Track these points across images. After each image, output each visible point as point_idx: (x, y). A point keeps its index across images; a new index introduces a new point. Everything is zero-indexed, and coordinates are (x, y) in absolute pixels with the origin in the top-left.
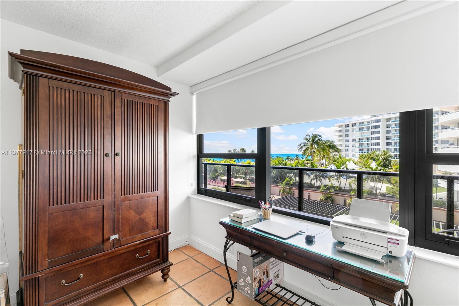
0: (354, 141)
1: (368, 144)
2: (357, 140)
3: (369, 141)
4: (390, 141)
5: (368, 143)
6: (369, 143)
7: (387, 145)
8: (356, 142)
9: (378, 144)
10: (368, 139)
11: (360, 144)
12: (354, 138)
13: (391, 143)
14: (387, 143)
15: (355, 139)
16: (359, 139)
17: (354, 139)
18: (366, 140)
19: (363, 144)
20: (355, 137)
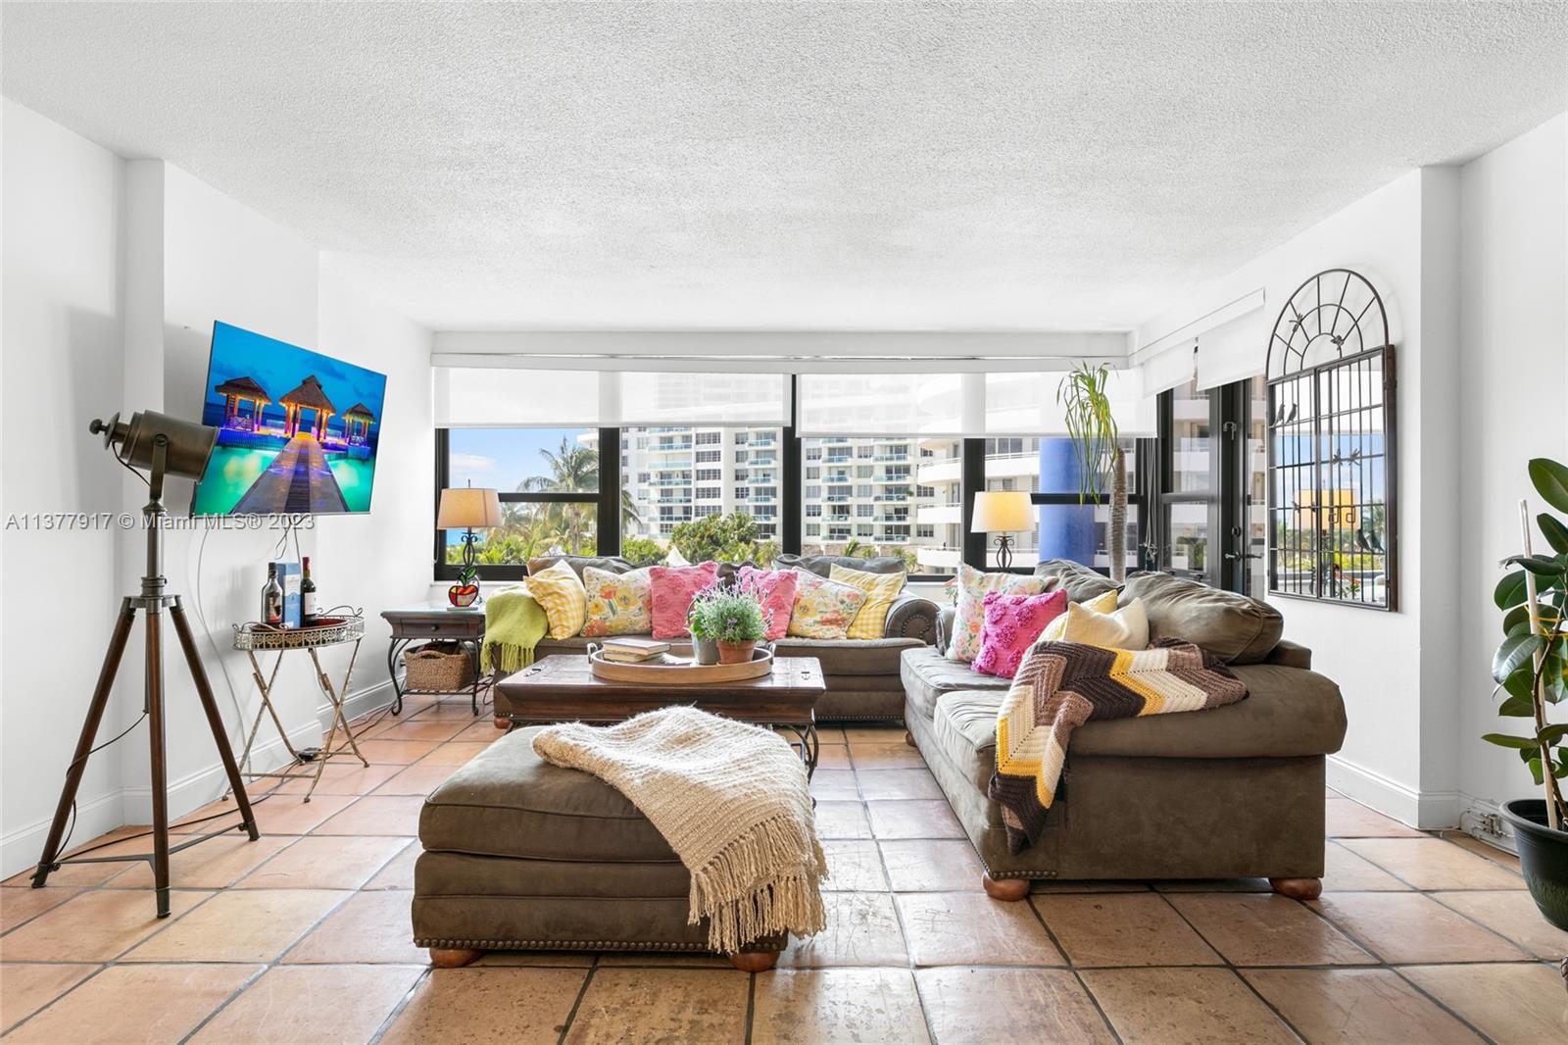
0: (644, 481)
1: (687, 492)
2: (653, 479)
3: (690, 483)
4: (745, 484)
5: (685, 490)
6: (690, 489)
7: (737, 496)
8: (651, 484)
9: (714, 493)
10: (686, 476)
11: (662, 490)
12: (646, 470)
13: (747, 489)
14: (737, 489)
15: (649, 475)
16: (659, 476)
17: (644, 475)
18: (680, 479)
19: (672, 490)
20: (650, 468)
